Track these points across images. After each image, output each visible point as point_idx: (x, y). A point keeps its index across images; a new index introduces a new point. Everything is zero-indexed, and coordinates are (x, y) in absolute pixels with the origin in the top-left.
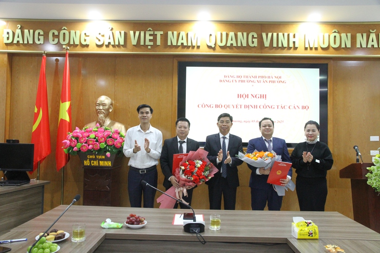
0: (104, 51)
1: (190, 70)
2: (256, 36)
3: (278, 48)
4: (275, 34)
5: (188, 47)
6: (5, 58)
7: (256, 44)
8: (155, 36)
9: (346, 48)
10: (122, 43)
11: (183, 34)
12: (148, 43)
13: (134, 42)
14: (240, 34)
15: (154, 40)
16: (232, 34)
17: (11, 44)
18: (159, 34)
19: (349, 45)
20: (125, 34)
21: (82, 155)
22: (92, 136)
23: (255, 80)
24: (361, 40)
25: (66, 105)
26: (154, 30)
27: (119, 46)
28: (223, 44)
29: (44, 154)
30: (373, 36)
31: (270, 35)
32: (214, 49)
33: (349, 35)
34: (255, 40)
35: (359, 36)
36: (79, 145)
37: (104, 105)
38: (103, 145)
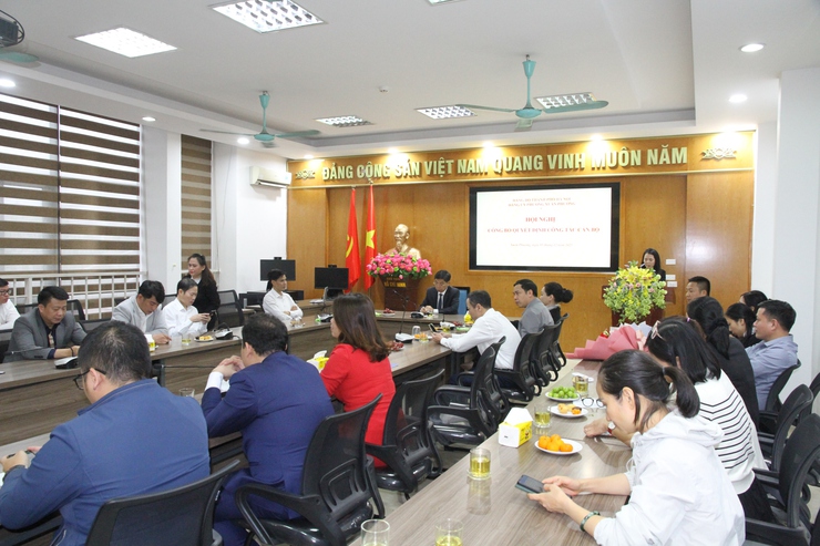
0: (403, 181)
1: (481, 196)
2: (541, 158)
3: (563, 169)
4: (560, 156)
5: (477, 174)
6: (324, 192)
7: (541, 167)
8: (446, 165)
9: (635, 166)
10: (418, 173)
11: (472, 161)
12: (440, 172)
13: (428, 172)
14: (525, 158)
15: (446, 169)
16: (517, 159)
17: (328, 180)
18: (450, 162)
19: (639, 163)
20: (421, 164)
21: (383, 277)
22: (389, 261)
23: (544, 202)
24: (652, 157)
25: (371, 234)
26: (446, 159)
27: (415, 176)
28: (509, 169)
29: (355, 277)
30: (665, 151)
31: (555, 156)
32: (501, 174)
33: (639, 152)
34: (541, 164)
35: (650, 151)
36: (378, 269)
37: (400, 233)
38: (397, 269)
